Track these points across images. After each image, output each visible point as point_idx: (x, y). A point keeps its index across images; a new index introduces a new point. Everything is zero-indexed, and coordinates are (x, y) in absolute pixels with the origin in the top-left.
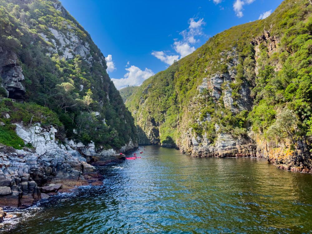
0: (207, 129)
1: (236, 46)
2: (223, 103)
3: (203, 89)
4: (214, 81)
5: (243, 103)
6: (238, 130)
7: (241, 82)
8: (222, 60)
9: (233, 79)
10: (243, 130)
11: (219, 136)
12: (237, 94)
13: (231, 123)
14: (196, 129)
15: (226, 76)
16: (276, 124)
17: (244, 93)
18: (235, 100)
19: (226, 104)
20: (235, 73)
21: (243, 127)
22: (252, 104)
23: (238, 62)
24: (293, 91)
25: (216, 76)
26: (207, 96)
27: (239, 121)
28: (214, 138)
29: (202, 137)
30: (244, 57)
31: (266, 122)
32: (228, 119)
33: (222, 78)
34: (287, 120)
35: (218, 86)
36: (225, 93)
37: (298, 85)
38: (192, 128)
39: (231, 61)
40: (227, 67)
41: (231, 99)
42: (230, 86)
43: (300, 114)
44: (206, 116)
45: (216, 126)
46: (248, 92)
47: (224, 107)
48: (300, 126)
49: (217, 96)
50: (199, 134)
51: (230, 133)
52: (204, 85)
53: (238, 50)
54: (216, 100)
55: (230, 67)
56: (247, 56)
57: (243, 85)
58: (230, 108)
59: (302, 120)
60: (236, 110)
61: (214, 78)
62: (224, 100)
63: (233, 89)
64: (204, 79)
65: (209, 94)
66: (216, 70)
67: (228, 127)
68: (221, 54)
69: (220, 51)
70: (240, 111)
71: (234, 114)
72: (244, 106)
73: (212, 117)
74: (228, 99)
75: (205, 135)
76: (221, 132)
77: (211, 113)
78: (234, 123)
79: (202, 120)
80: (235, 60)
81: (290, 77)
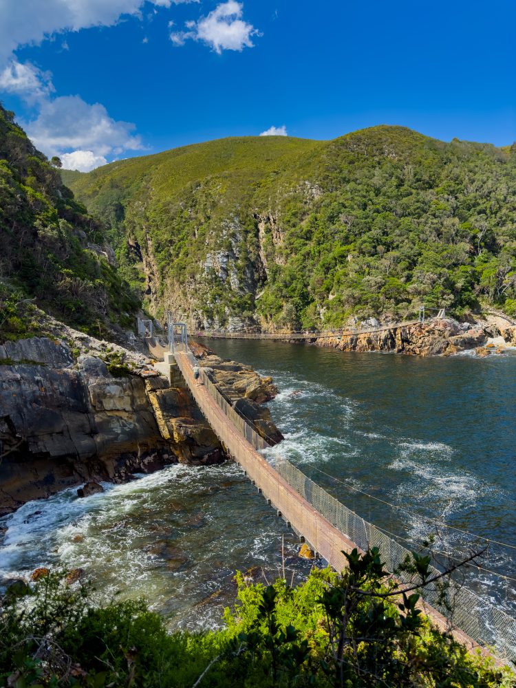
0: (218, 312)
1: (237, 215)
2: (230, 285)
3: (208, 267)
4: (220, 260)
5: (248, 286)
6: (246, 313)
7: (246, 263)
8: (225, 232)
9: (238, 258)
10: (250, 313)
11: (230, 319)
12: (243, 276)
13: (239, 306)
14: (207, 311)
15: (230, 255)
16: (283, 314)
17: (249, 275)
18: (241, 282)
19: (233, 287)
20: (240, 252)
21: (249, 310)
22: (255, 287)
23: (240, 238)
24: (294, 291)
25: (222, 254)
26: (213, 276)
27: (245, 304)
28: (225, 320)
29: (213, 320)
30: (247, 232)
31: (274, 310)
32: (236, 302)
33: (227, 256)
34: (290, 312)
35: (224, 266)
36: (232, 274)
37: (296, 287)
38: (202, 310)
39: (233, 235)
40: (231, 243)
41: (237, 282)
42: (236, 266)
43: (296, 308)
44: (215, 299)
45: (226, 308)
46: (252, 274)
47: (231, 290)
48: (296, 315)
49: (224, 276)
50: (211, 317)
51: (239, 316)
52: (209, 263)
53: (240, 222)
54: (223, 281)
55: (234, 244)
56: (250, 232)
57: (247, 266)
58: (237, 290)
59: (297, 311)
60: (242, 293)
61: (219, 256)
62: (231, 282)
63: (239, 270)
64: (208, 255)
65: (215, 274)
66: (220, 246)
67: (237, 310)
68: (222, 224)
69: (222, 220)
70: (246, 294)
71: (241, 297)
72: (248, 289)
73: (221, 300)
74: (234, 280)
75: (216, 318)
76: (231, 315)
77: (220, 296)
78: (242, 306)
79: (212, 302)
80: (238, 235)
81: (292, 279)
